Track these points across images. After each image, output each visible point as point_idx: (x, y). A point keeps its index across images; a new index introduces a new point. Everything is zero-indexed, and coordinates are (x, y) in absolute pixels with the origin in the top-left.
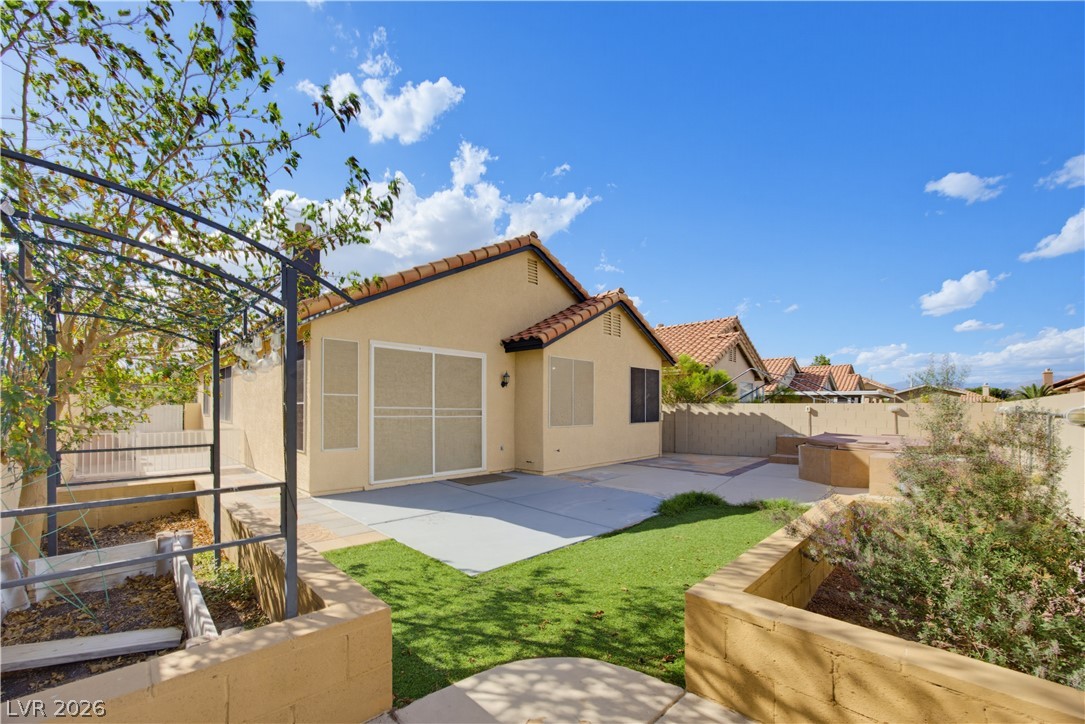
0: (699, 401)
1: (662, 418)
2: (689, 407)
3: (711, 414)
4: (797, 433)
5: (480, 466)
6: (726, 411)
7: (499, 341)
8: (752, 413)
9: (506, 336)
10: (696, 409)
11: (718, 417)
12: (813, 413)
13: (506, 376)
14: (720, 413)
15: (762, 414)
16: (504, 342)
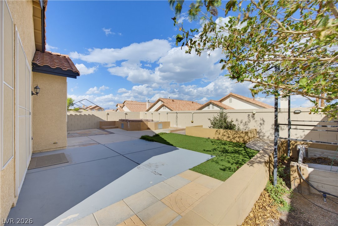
4: (103, 120)
8: (89, 114)
12: (108, 114)
15: (93, 115)
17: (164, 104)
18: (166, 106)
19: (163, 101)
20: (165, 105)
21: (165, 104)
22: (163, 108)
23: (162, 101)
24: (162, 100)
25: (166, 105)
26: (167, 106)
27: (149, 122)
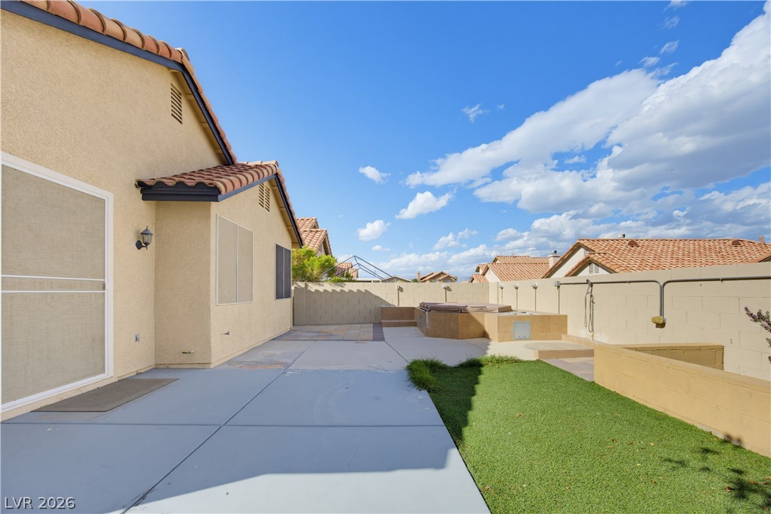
0: (316, 280)
1: (293, 295)
2: (306, 286)
3: (325, 291)
4: (389, 304)
5: (103, 370)
6: (338, 289)
7: (134, 182)
8: (358, 290)
9: (146, 177)
10: (313, 287)
11: (331, 293)
12: (400, 289)
13: (145, 233)
14: (333, 290)
15: (366, 291)
16: (140, 184)
17: (592, 256)
18: (598, 264)
19: (589, 246)
20: (595, 259)
21: (595, 257)
22: (587, 269)
23: (587, 249)
24: (586, 244)
25: (600, 260)
26: (603, 263)
27: (486, 314)
